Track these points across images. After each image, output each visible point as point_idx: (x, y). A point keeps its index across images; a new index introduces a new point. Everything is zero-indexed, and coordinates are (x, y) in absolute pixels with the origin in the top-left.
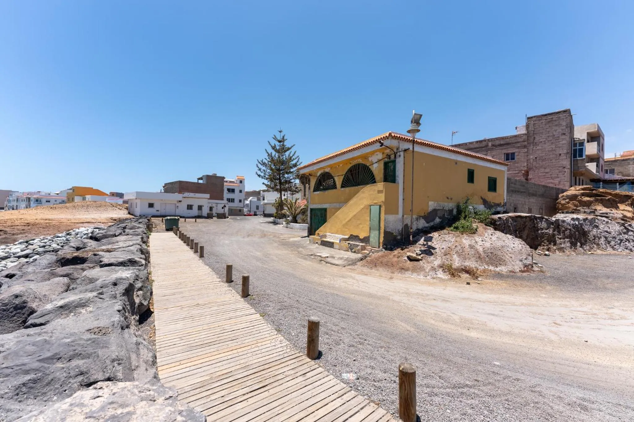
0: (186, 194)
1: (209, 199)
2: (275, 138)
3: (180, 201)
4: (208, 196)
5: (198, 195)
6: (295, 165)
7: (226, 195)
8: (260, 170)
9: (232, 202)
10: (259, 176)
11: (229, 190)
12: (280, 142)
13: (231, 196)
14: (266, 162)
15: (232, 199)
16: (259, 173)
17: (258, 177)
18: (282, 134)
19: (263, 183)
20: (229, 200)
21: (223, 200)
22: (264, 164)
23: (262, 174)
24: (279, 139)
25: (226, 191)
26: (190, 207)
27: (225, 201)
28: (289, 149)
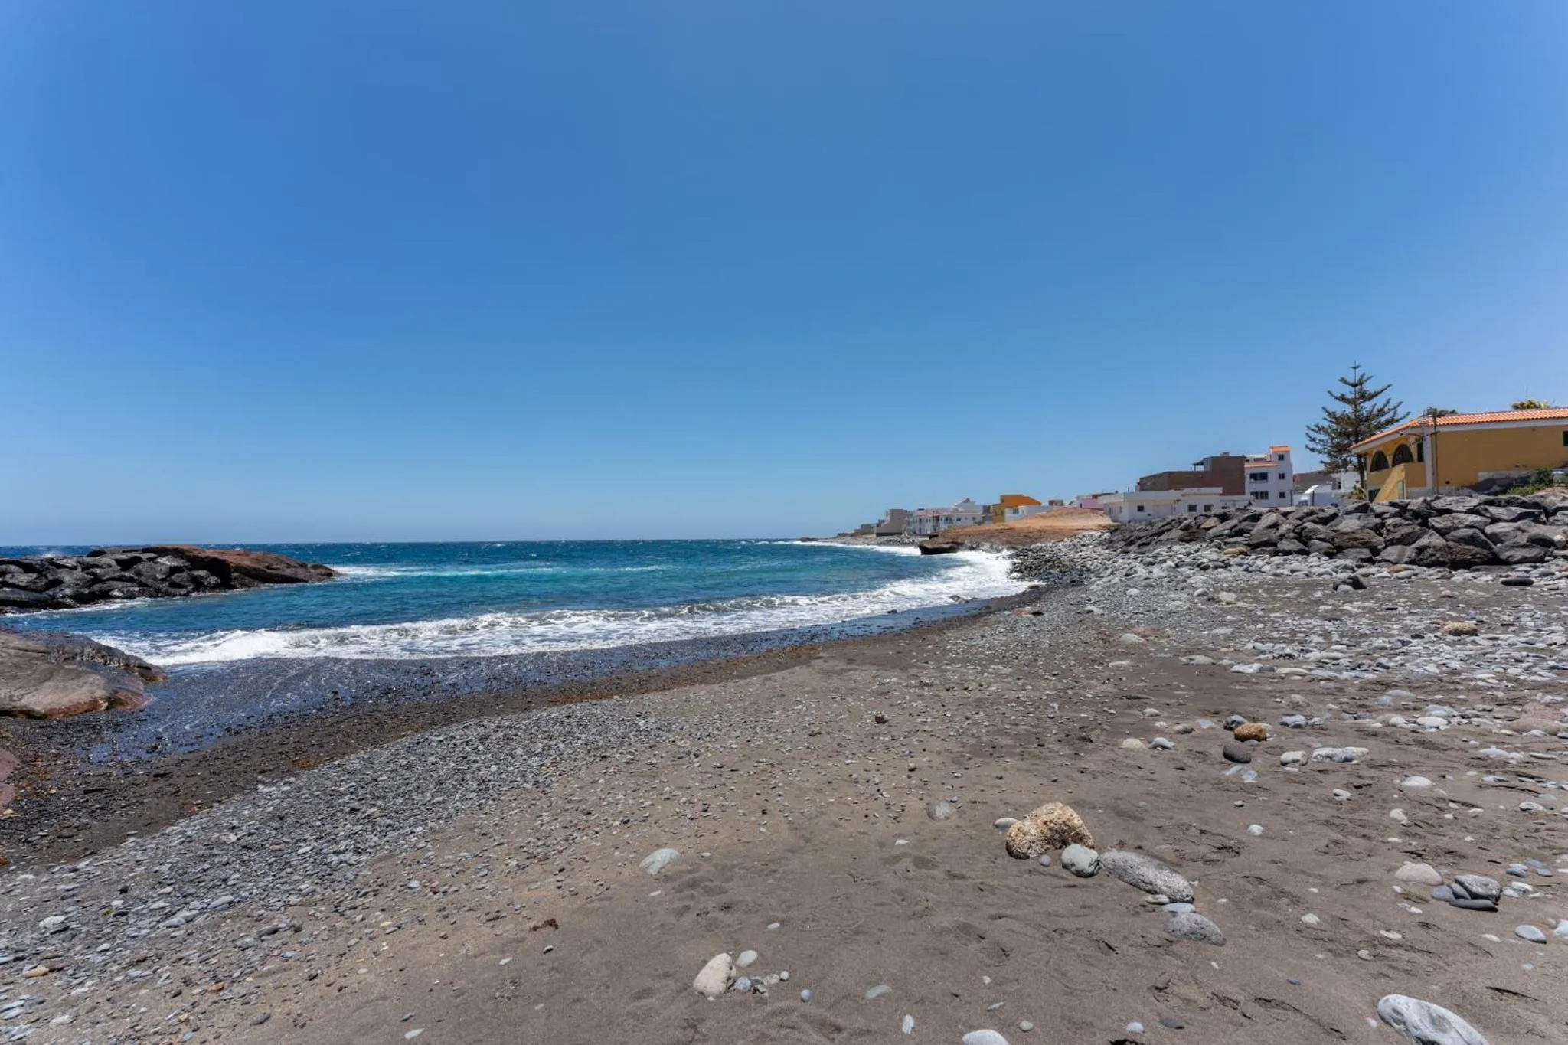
0: (1186, 491)
1: (1221, 495)
2: (1343, 380)
3: (1178, 501)
4: (1220, 490)
5: (1204, 490)
6: (1391, 422)
7: (1251, 486)
8: (1313, 440)
9: (1262, 498)
10: (1313, 450)
11: (1254, 476)
12: (1354, 385)
13: (1260, 486)
14: (1326, 424)
15: (1262, 493)
16: (1312, 445)
17: (1310, 452)
18: (1359, 373)
19: (1322, 462)
20: (1255, 494)
21: (1244, 494)
22: (1320, 429)
23: (1319, 447)
24: (1352, 381)
25: (1247, 477)
26: (1192, 508)
27: (1248, 497)
28: (1376, 394)
